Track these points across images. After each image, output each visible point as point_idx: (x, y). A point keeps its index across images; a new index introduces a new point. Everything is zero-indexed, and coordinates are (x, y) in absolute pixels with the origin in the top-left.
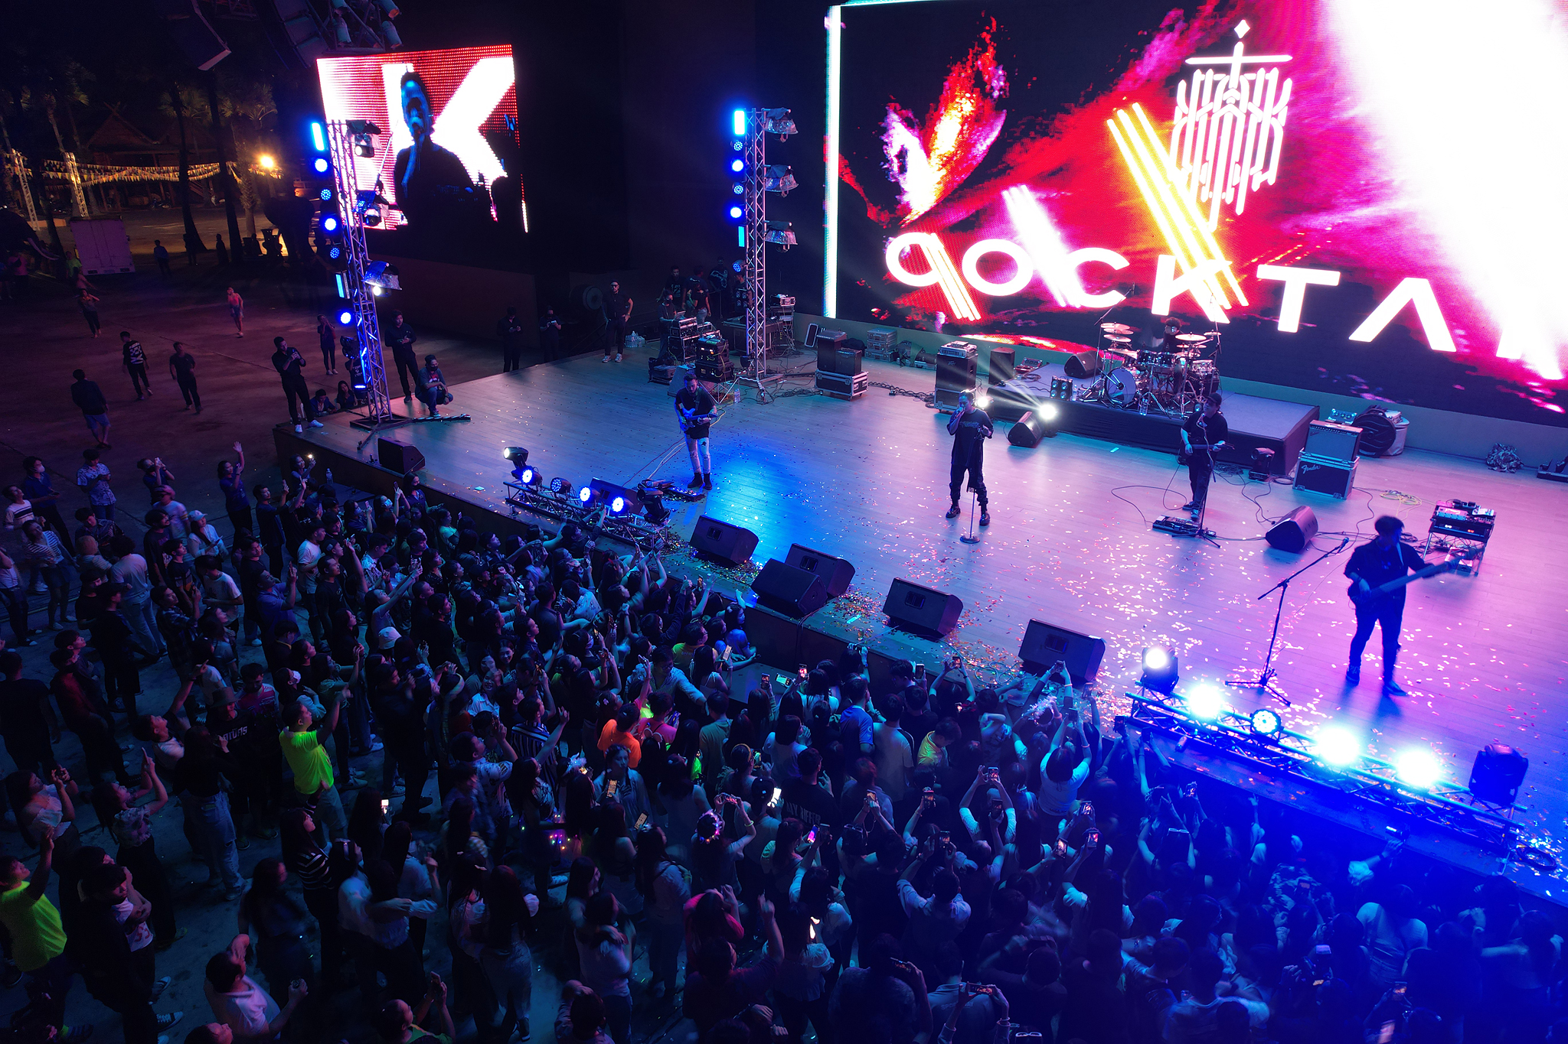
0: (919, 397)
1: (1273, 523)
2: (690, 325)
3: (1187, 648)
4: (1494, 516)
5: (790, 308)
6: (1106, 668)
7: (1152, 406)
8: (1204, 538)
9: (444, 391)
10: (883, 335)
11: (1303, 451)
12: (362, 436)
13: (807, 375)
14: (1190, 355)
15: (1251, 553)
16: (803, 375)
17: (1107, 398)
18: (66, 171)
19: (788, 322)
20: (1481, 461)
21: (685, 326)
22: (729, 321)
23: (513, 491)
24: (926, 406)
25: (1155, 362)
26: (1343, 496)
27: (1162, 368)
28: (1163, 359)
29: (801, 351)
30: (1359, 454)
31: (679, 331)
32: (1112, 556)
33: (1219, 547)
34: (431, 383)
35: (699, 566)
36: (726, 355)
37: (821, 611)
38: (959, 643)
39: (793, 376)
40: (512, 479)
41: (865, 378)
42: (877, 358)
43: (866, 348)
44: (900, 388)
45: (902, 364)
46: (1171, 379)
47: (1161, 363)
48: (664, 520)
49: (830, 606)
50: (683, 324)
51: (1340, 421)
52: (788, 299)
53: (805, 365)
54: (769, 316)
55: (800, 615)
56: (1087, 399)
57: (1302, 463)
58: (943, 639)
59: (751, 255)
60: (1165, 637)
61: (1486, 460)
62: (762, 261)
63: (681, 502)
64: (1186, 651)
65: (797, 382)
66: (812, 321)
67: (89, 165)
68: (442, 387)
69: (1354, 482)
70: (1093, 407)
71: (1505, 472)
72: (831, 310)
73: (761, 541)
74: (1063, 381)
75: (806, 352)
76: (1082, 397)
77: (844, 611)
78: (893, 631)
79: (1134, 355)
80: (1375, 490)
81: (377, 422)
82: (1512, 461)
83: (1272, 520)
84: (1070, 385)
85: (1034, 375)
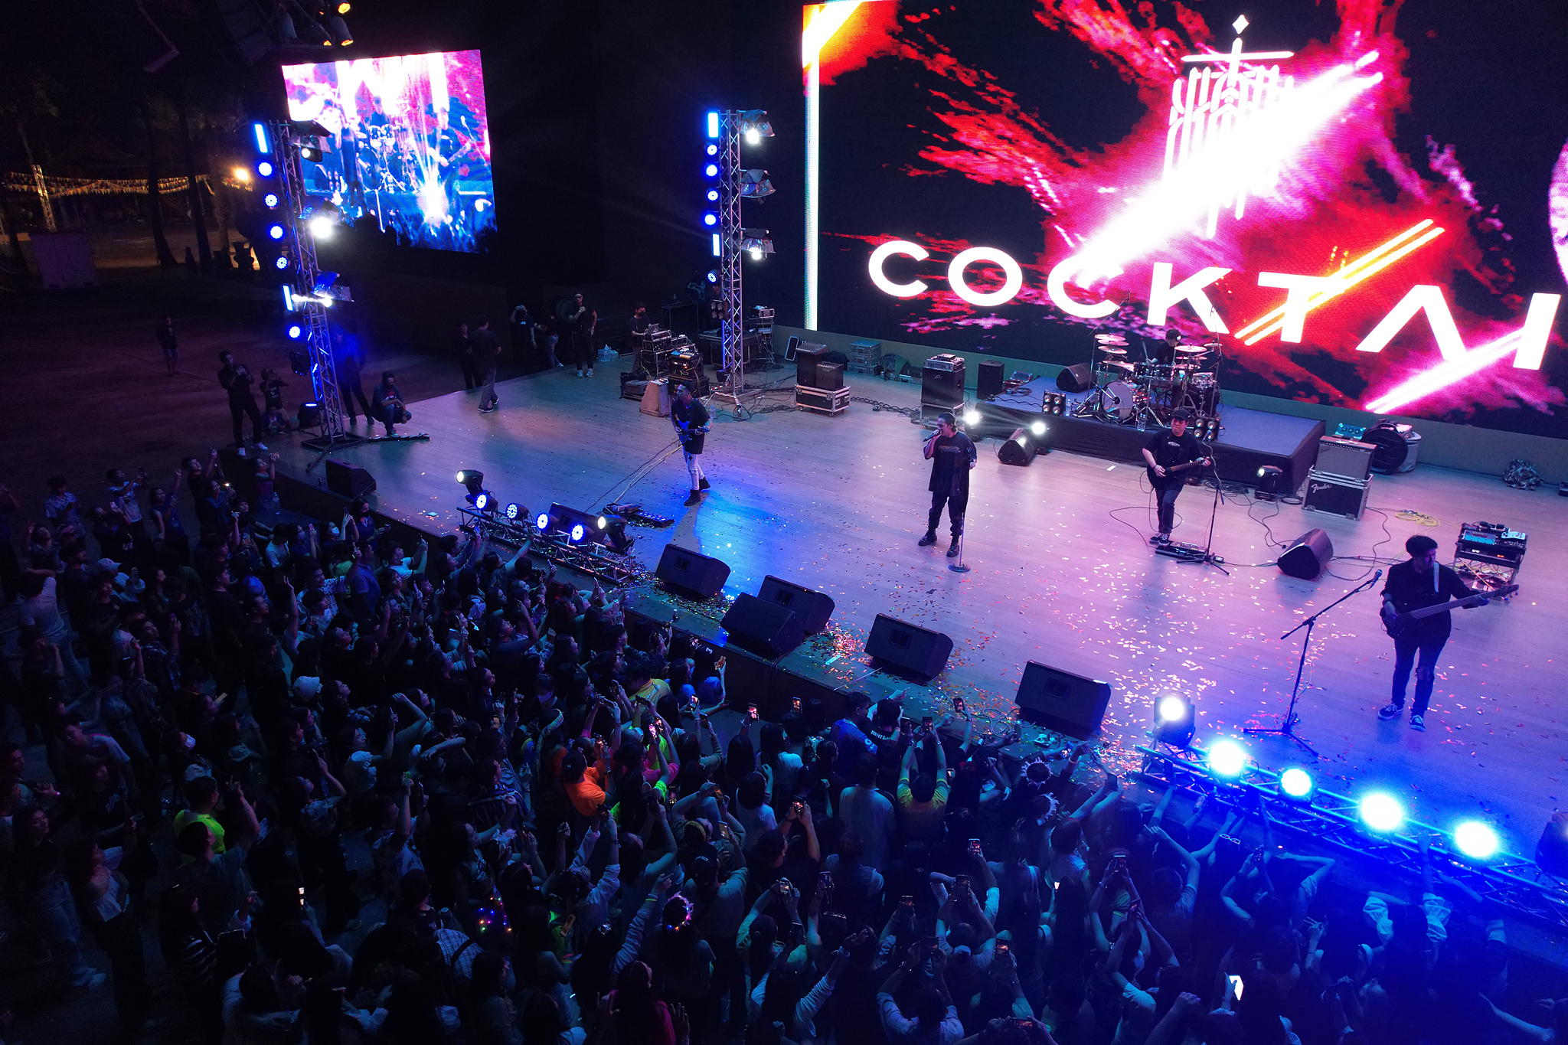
0: (904, 413)
1: (1284, 547)
2: (663, 338)
3: (1200, 690)
4: (1525, 540)
5: (769, 320)
6: (1112, 714)
7: (1151, 421)
8: (1212, 564)
9: (402, 409)
10: (866, 348)
11: (1313, 469)
12: (314, 456)
13: (787, 390)
14: (1190, 368)
15: (1263, 581)
16: (783, 390)
17: (1102, 413)
18: (35, 184)
19: (767, 335)
20: (1498, 478)
21: (657, 340)
22: (707, 334)
23: (468, 517)
24: (912, 422)
25: (1153, 375)
26: (1356, 517)
27: (1160, 382)
28: (1161, 372)
29: (781, 365)
30: (1373, 472)
31: (652, 346)
32: (1113, 584)
33: (1228, 574)
34: (388, 400)
35: (665, 599)
36: (700, 370)
37: (797, 650)
38: (949, 685)
39: (772, 391)
40: (466, 504)
41: (847, 393)
42: (861, 372)
43: (849, 361)
44: (885, 403)
45: (887, 378)
46: (1170, 393)
47: (1160, 376)
48: (627, 550)
49: (808, 645)
50: (656, 337)
51: (1347, 435)
52: (768, 311)
53: (785, 379)
54: (746, 327)
55: (774, 655)
56: (1081, 414)
57: (1312, 482)
58: (931, 682)
59: (727, 264)
60: (1175, 677)
61: (1503, 476)
62: (738, 271)
63: (648, 528)
64: (1198, 694)
65: (775, 397)
66: (793, 333)
67: (58, 178)
68: (399, 404)
69: (1368, 502)
70: (1088, 423)
71: (1524, 489)
72: (812, 323)
73: (733, 572)
74: (1056, 396)
75: (786, 366)
76: (1076, 412)
77: (822, 650)
78: (876, 673)
79: (1131, 367)
80: (1388, 510)
81: (330, 442)
82: (1532, 477)
83: (1283, 544)
84: (1063, 400)
85: (1024, 389)
